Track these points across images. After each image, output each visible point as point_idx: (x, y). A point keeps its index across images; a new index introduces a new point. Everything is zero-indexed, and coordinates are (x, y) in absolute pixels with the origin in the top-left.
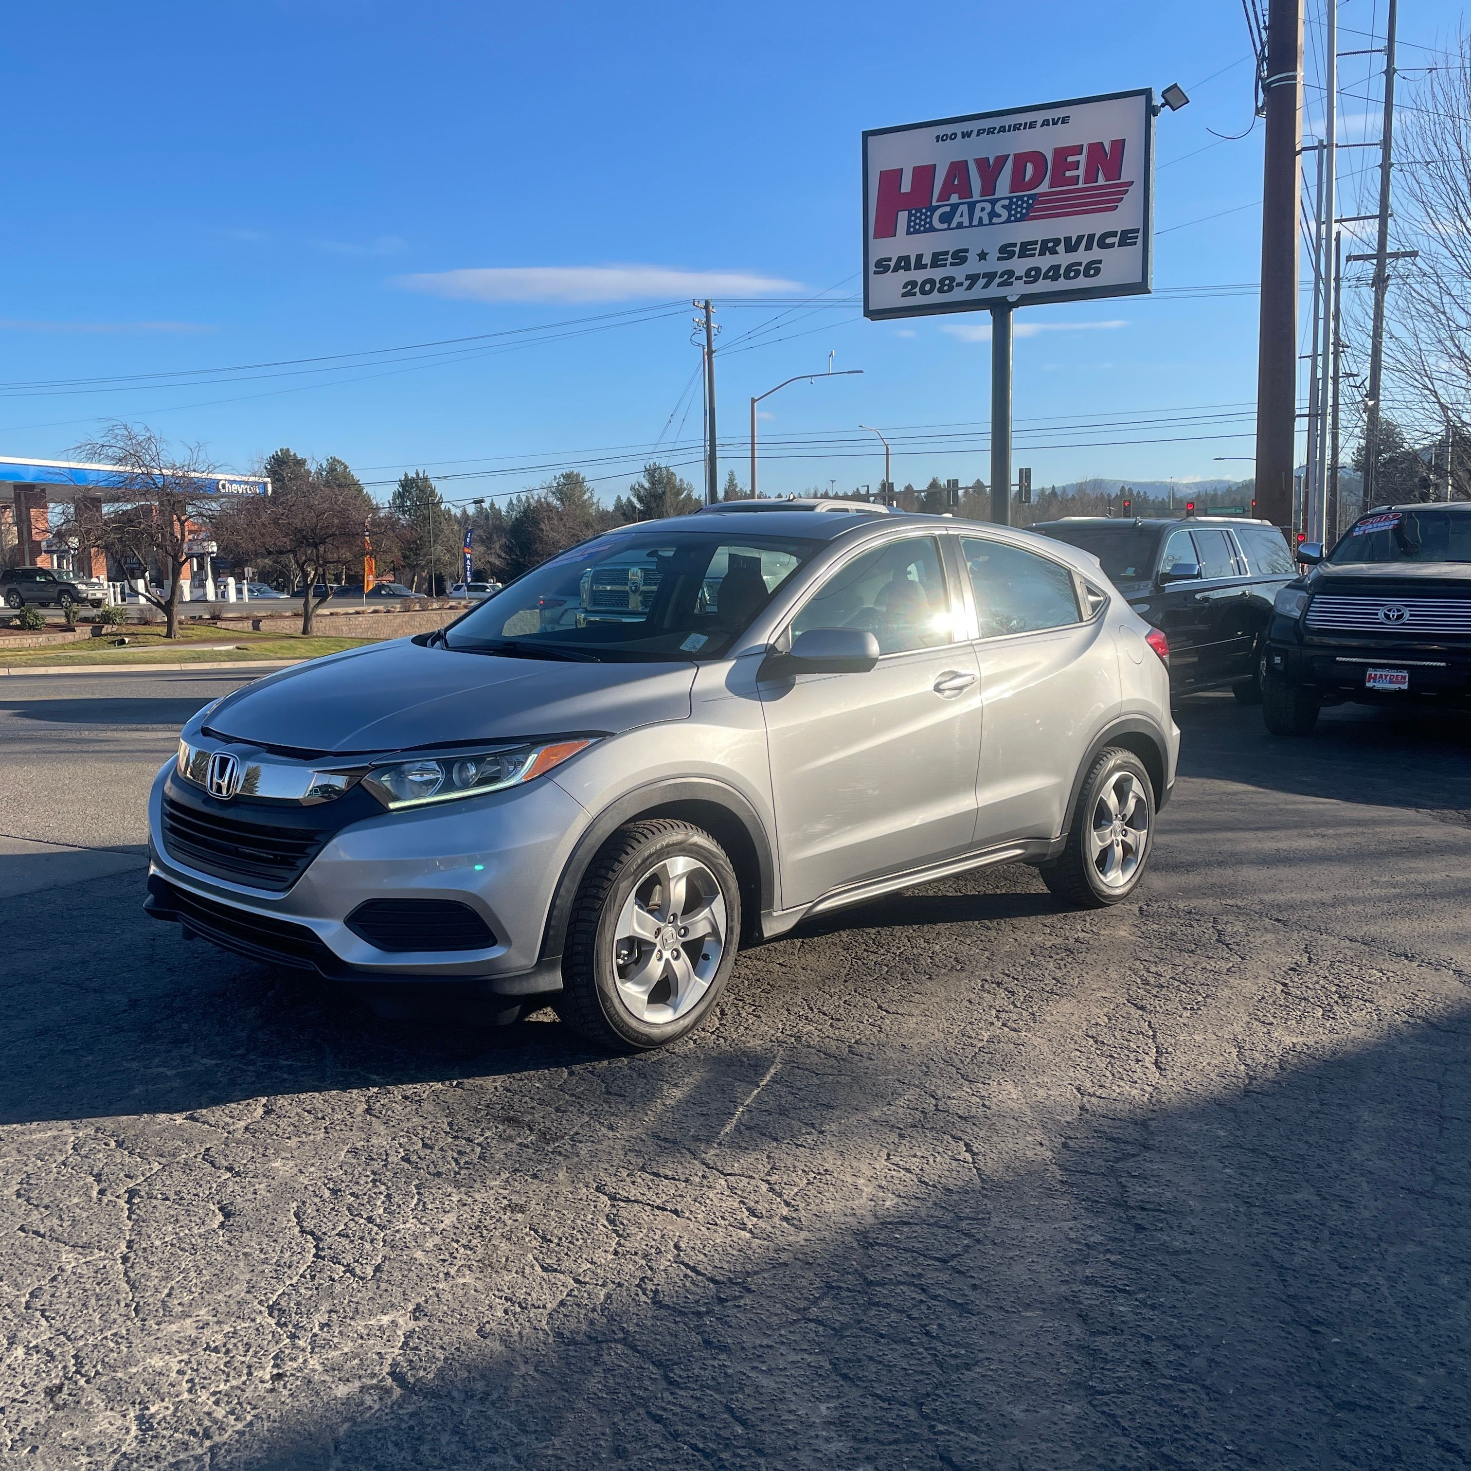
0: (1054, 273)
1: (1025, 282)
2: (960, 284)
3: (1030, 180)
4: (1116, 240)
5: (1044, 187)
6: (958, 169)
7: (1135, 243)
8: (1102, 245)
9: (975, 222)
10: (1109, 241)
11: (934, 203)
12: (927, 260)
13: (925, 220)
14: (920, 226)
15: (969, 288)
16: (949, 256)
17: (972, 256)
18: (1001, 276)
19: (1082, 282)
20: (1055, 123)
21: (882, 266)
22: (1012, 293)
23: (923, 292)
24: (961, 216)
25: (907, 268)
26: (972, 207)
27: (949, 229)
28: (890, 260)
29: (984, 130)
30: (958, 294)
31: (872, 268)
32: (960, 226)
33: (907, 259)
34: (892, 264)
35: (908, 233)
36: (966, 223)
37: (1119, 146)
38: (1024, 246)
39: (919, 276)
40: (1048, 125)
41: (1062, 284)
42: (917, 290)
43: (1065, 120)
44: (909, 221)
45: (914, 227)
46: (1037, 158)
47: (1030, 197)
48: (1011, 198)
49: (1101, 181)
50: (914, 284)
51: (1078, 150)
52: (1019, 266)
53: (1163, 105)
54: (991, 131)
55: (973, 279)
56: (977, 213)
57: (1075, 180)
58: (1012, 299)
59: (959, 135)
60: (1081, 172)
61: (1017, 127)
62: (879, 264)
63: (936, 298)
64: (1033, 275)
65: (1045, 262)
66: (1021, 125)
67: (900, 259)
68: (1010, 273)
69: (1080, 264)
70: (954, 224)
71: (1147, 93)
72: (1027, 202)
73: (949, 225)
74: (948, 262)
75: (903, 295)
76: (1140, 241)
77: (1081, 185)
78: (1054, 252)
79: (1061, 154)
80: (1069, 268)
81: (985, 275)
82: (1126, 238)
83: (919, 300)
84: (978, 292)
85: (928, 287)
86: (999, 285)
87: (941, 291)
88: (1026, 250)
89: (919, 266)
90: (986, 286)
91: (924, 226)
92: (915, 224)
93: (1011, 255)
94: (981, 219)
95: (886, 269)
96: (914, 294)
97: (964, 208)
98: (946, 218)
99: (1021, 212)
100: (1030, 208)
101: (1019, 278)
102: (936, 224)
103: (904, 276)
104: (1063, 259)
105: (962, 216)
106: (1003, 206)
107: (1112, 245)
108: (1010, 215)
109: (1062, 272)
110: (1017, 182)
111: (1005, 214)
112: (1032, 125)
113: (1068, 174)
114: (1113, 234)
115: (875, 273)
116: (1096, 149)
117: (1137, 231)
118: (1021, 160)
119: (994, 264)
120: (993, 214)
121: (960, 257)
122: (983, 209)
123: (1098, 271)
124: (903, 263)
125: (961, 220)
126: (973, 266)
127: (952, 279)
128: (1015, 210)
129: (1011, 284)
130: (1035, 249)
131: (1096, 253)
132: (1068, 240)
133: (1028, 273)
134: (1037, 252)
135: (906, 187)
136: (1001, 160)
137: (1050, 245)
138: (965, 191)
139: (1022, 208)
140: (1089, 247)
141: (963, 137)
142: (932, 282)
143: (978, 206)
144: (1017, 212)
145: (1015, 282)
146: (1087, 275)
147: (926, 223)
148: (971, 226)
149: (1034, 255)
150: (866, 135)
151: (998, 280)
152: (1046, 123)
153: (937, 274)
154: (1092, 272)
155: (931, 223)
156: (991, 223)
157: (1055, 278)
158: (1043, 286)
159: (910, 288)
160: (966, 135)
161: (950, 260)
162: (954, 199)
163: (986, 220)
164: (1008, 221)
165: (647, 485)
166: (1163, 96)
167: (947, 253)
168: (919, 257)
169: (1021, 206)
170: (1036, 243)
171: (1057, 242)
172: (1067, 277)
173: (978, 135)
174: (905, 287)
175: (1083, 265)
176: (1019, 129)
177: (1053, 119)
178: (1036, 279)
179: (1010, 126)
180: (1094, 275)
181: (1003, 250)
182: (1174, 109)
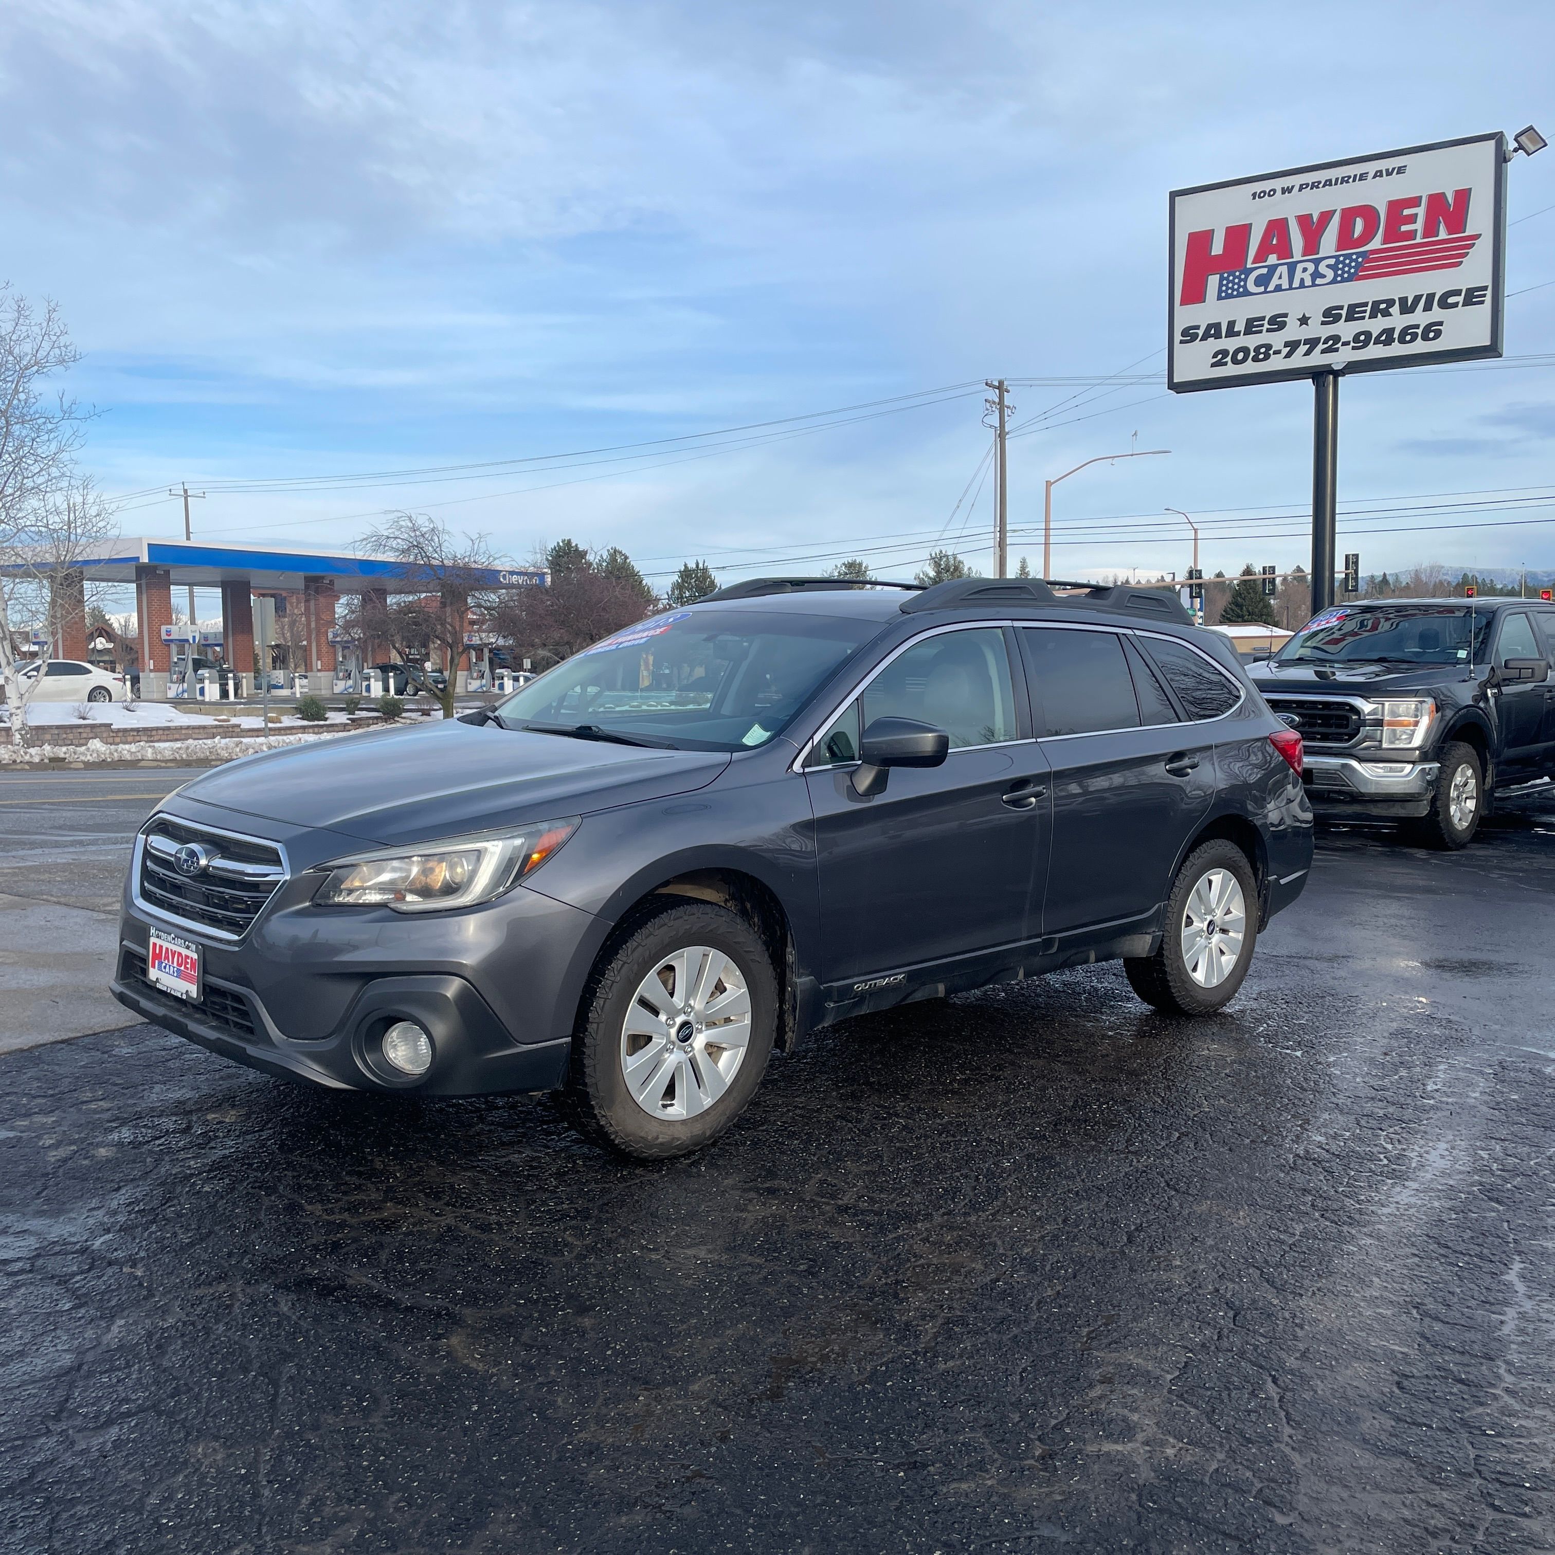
0: (1387, 337)
1: (1354, 348)
2: (1277, 352)
3: (1360, 237)
4: (1460, 299)
5: (1376, 243)
6: (1278, 227)
7: (1482, 302)
8: (1444, 304)
9: (1296, 284)
10: (1451, 300)
11: (1249, 265)
12: (1240, 327)
13: (1238, 284)
14: (1233, 290)
15: (1288, 356)
16: (1266, 322)
17: (1292, 322)
18: (1325, 342)
19: (1420, 347)
20: (1389, 173)
21: (1190, 335)
22: (1338, 360)
23: (1235, 361)
24: (1280, 278)
25: (1218, 336)
26: (1292, 268)
27: (1265, 292)
28: (1198, 327)
29: (1307, 185)
30: (1276, 363)
31: (1178, 337)
32: (1278, 288)
33: (1217, 326)
34: (1201, 332)
36: (1285, 285)
37: (1463, 196)
38: (1352, 308)
39: (1230, 344)
40: (1381, 176)
41: (1397, 349)
42: (1229, 359)
43: (1401, 170)
44: (1221, 285)
45: (1226, 291)
46: (1368, 213)
47: (1359, 254)
49: (1443, 234)
50: (1225, 353)
51: (1415, 202)
52: (1346, 330)
53: (1515, 150)
54: (1315, 185)
55: (1293, 346)
57: (1411, 235)
58: (1336, 367)
59: (1279, 192)
60: (1419, 226)
61: (1345, 180)
62: (1185, 333)
63: (1250, 367)
64: (1363, 340)
65: (1376, 326)
66: (1349, 177)
67: (1209, 327)
68: (1336, 339)
69: (1417, 327)
71: (1498, 138)
72: (1356, 260)
73: (1266, 289)
74: (1264, 329)
75: (1213, 365)
76: (1488, 299)
77: (1419, 240)
78: (1385, 313)
79: (1396, 207)
80: (1404, 332)
81: (1306, 342)
82: (1472, 297)
83: (1231, 370)
84: (1298, 360)
85: (1240, 356)
86: (1323, 352)
87: (1256, 359)
88: (1353, 313)
89: (1231, 333)
90: (1307, 353)
91: (1237, 290)
92: (1228, 288)
93: (1337, 318)
94: (1302, 280)
95: (1194, 338)
96: (1226, 364)
97: (1283, 270)
98: (1262, 281)
100: (1359, 267)
101: (1346, 344)
102: (1251, 287)
103: (1214, 345)
104: (1397, 321)
105: (1281, 276)
106: (1328, 266)
107: (1455, 305)
108: (1336, 275)
109: (1396, 335)
110: (1345, 239)
111: (1330, 274)
112: (1363, 177)
113: (1404, 228)
114: (1457, 293)
115: (1182, 342)
116: (1437, 200)
117: (1485, 288)
118: (1349, 215)
119: (1316, 329)
120: (1316, 275)
121: (1278, 323)
122: (1305, 270)
123: (1438, 334)
124: (1213, 331)
125: (1279, 282)
126: (1293, 331)
127: (1268, 347)
128: (1342, 269)
129: (1337, 350)
130: (1365, 311)
131: (1436, 314)
132: (1403, 300)
133: (1356, 339)
134: (1367, 314)
135: (1217, 248)
136: (1326, 217)
137: (1383, 306)
138: (1284, 250)
139: (1350, 268)
140: (1428, 308)
141: (1283, 193)
142: (1245, 350)
143: (1300, 267)
144: (1344, 272)
145: (1342, 349)
146: (1425, 338)
147: (1240, 287)
148: (1291, 288)
149: (1363, 318)
150: (1173, 195)
151: (1321, 347)
152: (1378, 174)
153: (1252, 342)
154: (1432, 335)
155: (1245, 287)
156: (1314, 285)
157: (1389, 342)
158: (1375, 352)
159: (1221, 357)
160: (1287, 190)
161: (1266, 326)
162: (1272, 259)
163: (1308, 282)
164: (1334, 281)
165: (932, 574)
166: (1516, 140)
167: (1263, 318)
168: (1231, 324)
169: (1349, 265)
170: (1366, 304)
171: (1390, 303)
172: (1402, 341)
173: (1300, 190)
174: (1215, 356)
175: (1421, 328)
176: (1347, 182)
177: (1387, 170)
178: (1366, 344)
179: (1337, 179)
180: (1434, 339)
181: (1327, 313)
182: (1529, 154)
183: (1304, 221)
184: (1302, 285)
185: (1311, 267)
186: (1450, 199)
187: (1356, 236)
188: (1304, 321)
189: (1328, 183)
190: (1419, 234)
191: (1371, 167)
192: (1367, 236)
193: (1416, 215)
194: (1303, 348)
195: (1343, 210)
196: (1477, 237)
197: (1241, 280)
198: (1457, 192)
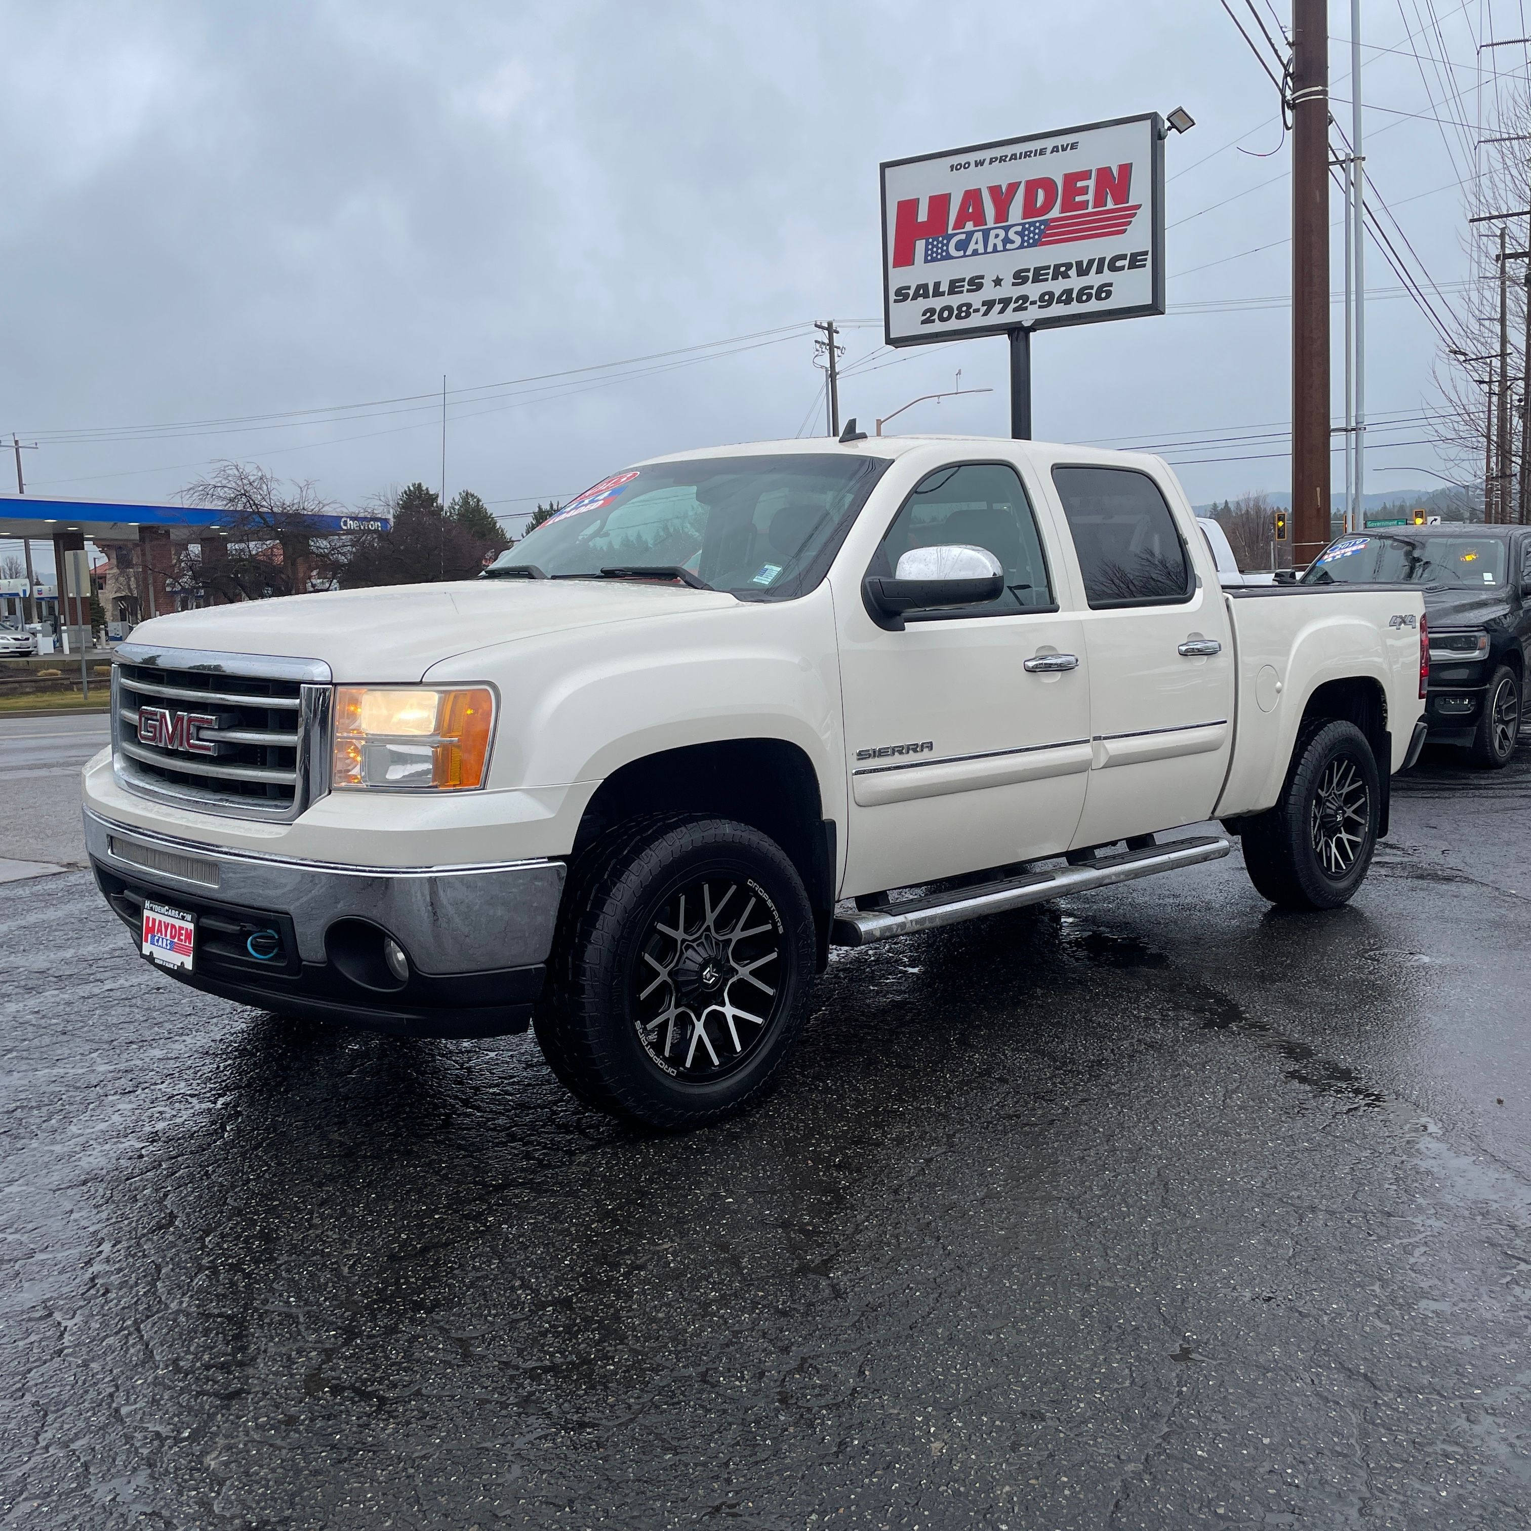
0: (1067, 297)
1: (1040, 307)
2: (977, 311)
3: (1042, 207)
4: (1126, 263)
5: (1055, 213)
6: (972, 197)
7: (1144, 266)
8: (1113, 268)
9: (990, 249)
10: (1119, 264)
11: (950, 232)
12: (944, 287)
13: (941, 248)
15: (986, 314)
16: (966, 283)
17: (988, 283)
18: (1016, 302)
19: (1094, 306)
20: (1064, 149)
21: (902, 295)
22: (1027, 317)
23: (941, 319)
24: (976, 243)
25: (926, 296)
26: (986, 234)
27: (964, 256)
28: (909, 288)
29: (996, 159)
30: (976, 321)
31: (892, 297)
32: (975, 253)
33: (925, 286)
34: (911, 292)
35: (926, 261)
36: (981, 250)
37: (1126, 170)
38: (1037, 270)
39: (937, 303)
40: (1058, 151)
41: (1075, 308)
42: (936, 317)
43: (1074, 146)
44: (927, 250)
46: (1047, 184)
47: (1041, 222)
48: (1023, 225)
49: (1110, 205)
50: (932, 311)
51: (1086, 175)
52: (1033, 290)
53: (1169, 129)
54: (1002, 159)
55: (989, 305)
56: (992, 241)
57: (1084, 205)
58: (1027, 324)
59: (973, 164)
60: (1090, 197)
61: (1027, 155)
62: (898, 292)
63: (954, 324)
64: (1047, 299)
65: (1057, 287)
66: (1031, 152)
67: (919, 287)
68: (1025, 298)
69: (1091, 287)
70: (969, 252)
71: (1154, 117)
72: (1039, 228)
73: (965, 253)
74: (965, 289)
75: (923, 322)
76: (1149, 263)
77: (1090, 210)
78: (1066, 276)
79: (1071, 179)
80: (1081, 292)
81: (1001, 301)
82: (1135, 261)
83: (938, 327)
84: (994, 318)
85: (946, 314)
86: (1015, 310)
87: (958, 317)
88: (1039, 275)
89: (937, 293)
90: (1002, 311)
92: (933, 253)
93: (1025, 280)
94: (995, 245)
95: (905, 297)
96: (933, 321)
97: (979, 235)
98: (962, 246)
99: (1033, 238)
100: (1042, 234)
101: (1033, 303)
102: (953, 251)
103: (923, 304)
104: (1075, 282)
106: (1016, 233)
107: (1122, 268)
108: (1023, 241)
109: (1074, 295)
110: (1029, 210)
111: (1018, 240)
112: (1042, 152)
113: (1078, 199)
114: (1123, 257)
115: (896, 301)
116: (1104, 174)
117: (1146, 253)
118: (1032, 186)
119: (1008, 290)
120: (1007, 241)
121: (976, 284)
122: (997, 236)
123: (1109, 294)
124: (922, 291)
125: (976, 247)
126: (989, 292)
127: (969, 306)
128: (1028, 235)
129: (1026, 308)
130: (1048, 274)
131: (1107, 276)
132: (1079, 264)
133: (1041, 298)
134: (1050, 277)
136: (1013, 187)
137: (1063, 269)
138: (979, 218)
140: (1099, 271)
141: (976, 166)
142: (949, 308)
143: (993, 233)
144: (1029, 238)
145: (1030, 308)
146: (1098, 298)
147: (943, 251)
148: (986, 253)
149: (1047, 280)
150: (884, 166)
151: (1013, 306)
152: (1055, 149)
153: (955, 301)
154: (1103, 295)
155: (947, 251)
156: (1005, 250)
157: (1068, 302)
158: (1056, 310)
159: (929, 316)
160: (979, 163)
161: (967, 287)
162: (969, 226)
163: (1000, 248)
164: (1021, 247)
166: (1168, 119)
167: (963, 280)
168: (937, 285)
169: (1034, 232)
170: (1048, 267)
171: (1069, 266)
172: (1080, 301)
173: (990, 163)
174: (924, 314)
175: (1095, 289)
176: (1030, 156)
177: (1062, 146)
178: (1050, 304)
179: (1021, 154)
180: (1106, 298)
181: (1017, 275)
182: (1181, 132)
183: (995, 191)
184: (995, 250)
185: (1002, 234)
186: (1115, 172)
187: (1038, 205)
188: (998, 282)
189: (1014, 157)
190: (1091, 204)
191: (1049, 143)
192: (1048, 206)
193: (1088, 186)
194: (998, 307)
195: (1028, 182)
196: (1138, 207)
197: (943, 245)
198: (1120, 166)
